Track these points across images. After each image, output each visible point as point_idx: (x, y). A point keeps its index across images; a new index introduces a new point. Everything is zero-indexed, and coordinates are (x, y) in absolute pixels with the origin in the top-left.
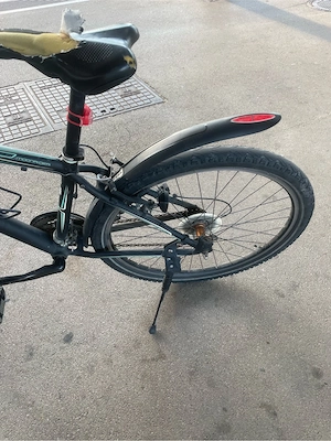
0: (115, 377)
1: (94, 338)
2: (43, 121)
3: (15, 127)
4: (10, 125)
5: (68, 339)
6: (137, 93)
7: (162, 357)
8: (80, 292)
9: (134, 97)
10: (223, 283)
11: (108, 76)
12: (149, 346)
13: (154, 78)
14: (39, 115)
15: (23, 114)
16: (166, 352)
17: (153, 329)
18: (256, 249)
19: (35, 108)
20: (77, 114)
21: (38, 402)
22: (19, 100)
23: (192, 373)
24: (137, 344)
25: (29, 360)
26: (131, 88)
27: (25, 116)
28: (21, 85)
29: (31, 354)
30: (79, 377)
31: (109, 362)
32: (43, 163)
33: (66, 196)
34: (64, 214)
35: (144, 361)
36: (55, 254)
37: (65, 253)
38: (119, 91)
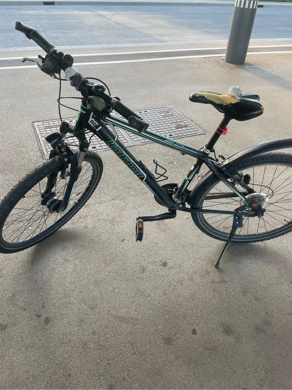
0: (197, 288)
1: (180, 266)
2: (126, 139)
5: (165, 264)
6: (186, 126)
7: (224, 281)
8: (167, 240)
9: (184, 129)
10: (259, 246)
11: (247, 115)
12: (215, 275)
16: (226, 279)
17: (217, 266)
18: (285, 223)
20: (222, 129)
21: (152, 295)
23: (244, 292)
24: (208, 273)
25: (143, 273)
26: (182, 123)
29: (144, 270)
30: (174, 286)
31: (192, 280)
32: (194, 152)
33: (195, 171)
34: (189, 182)
35: (213, 282)
36: (171, 207)
37: (177, 208)
38: (174, 124)
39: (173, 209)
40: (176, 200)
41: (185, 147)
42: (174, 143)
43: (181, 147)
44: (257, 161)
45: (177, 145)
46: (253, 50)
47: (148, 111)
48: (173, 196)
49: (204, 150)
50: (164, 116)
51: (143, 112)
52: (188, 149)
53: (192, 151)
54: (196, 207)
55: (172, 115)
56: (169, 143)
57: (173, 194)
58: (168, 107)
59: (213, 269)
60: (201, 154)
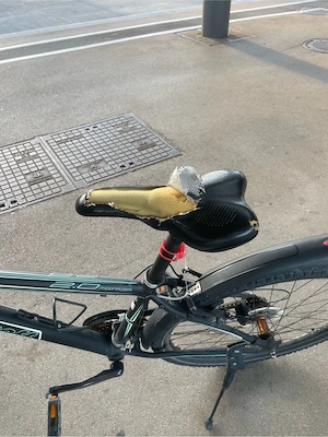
2: (64, 179)
3: (36, 186)
4: (31, 184)
6: (153, 145)
9: (151, 150)
13: (168, 129)
14: (59, 172)
15: (43, 172)
17: (209, 425)
19: (54, 165)
20: (171, 251)
22: (37, 156)
26: (147, 140)
27: (45, 173)
28: (36, 139)
33: (139, 311)
34: (132, 324)
38: (136, 144)
40: (118, 346)
46: (237, 16)
47: (99, 126)
48: (112, 338)
50: (121, 132)
51: (91, 129)
55: (133, 129)
58: (126, 115)
60: (140, 288)
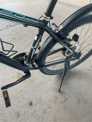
1: (40, 101)
5: (31, 104)
7: (67, 99)
12: (61, 98)
16: (67, 97)
17: (59, 91)
23: (78, 101)
24: (56, 98)
25: (19, 117)
30: (42, 117)
31: (50, 107)
32: (36, 22)
33: (39, 40)
34: (35, 50)
35: (62, 103)
36: (26, 70)
37: (30, 69)
39: (27, 71)
40: (28, 65)
41: (26, 17)
42: (12, 14)
43: (21, 18)
44: (82, 22)
45: (17, 15)
48: (25, 62)
49: (44, 18)
52: (29, 20)
53: (33, 21)
54: (42, 64)
56: (8, 15)
57: (24, 60)
59: (58, 94)
60: (42, 23)
